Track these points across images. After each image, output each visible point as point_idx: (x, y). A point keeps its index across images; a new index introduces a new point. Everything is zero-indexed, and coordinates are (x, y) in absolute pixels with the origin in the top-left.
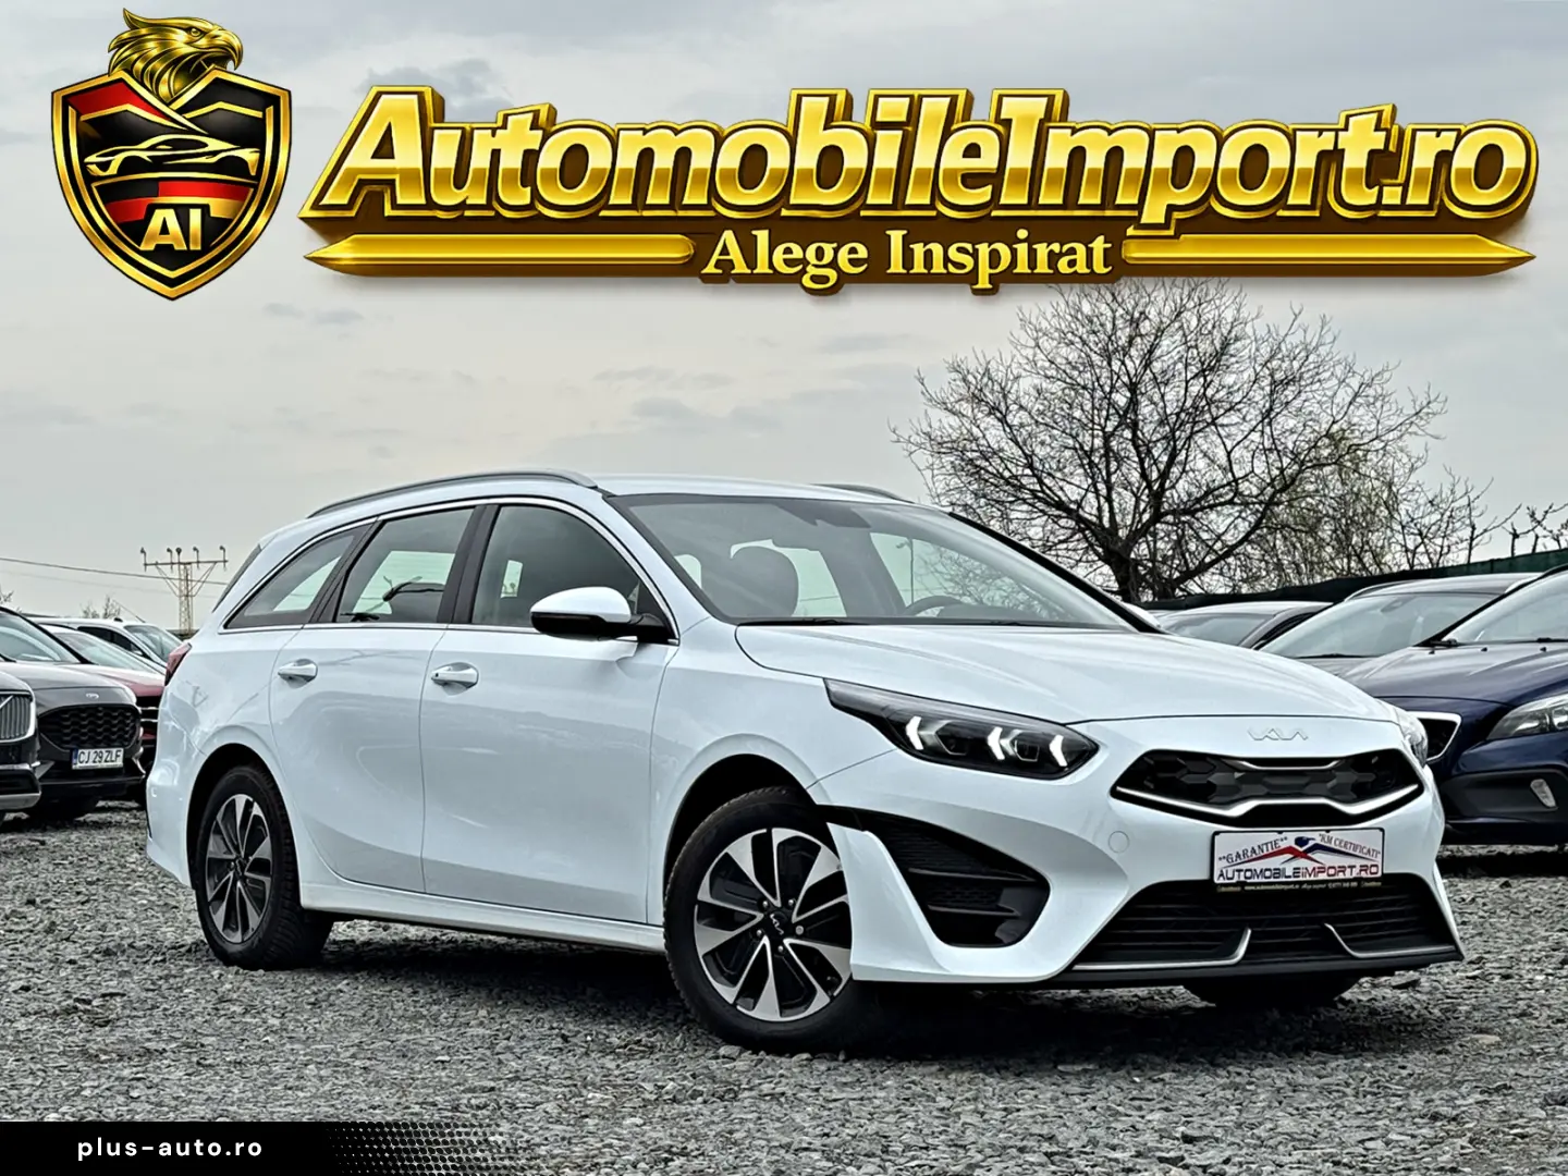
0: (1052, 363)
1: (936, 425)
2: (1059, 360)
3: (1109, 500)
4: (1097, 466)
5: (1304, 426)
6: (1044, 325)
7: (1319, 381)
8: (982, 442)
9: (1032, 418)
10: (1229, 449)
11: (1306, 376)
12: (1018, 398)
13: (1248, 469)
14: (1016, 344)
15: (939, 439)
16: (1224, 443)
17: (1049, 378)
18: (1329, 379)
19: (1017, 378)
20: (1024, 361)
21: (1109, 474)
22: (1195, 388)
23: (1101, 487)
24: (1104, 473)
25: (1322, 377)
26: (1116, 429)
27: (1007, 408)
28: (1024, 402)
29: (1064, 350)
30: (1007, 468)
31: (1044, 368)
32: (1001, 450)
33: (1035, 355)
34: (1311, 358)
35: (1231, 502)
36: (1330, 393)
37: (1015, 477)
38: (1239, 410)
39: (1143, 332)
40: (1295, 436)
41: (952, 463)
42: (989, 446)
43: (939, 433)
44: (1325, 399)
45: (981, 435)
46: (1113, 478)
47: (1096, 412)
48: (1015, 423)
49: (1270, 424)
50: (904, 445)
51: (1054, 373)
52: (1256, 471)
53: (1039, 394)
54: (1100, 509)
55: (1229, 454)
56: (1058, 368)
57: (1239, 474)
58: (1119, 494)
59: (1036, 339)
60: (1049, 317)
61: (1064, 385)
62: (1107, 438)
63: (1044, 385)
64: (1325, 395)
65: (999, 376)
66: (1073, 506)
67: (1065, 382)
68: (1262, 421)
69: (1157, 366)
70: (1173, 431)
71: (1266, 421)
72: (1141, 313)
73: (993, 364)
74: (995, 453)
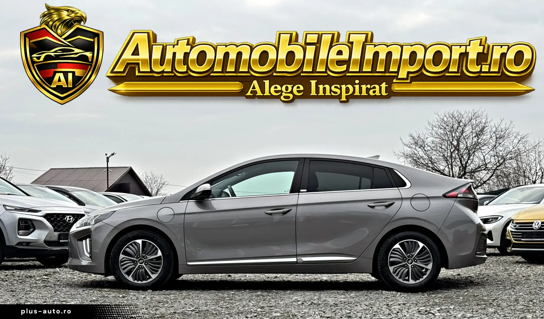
0: (436, 133)
1: (405, 150)
2: (439, 133)
3: (452, 169)
4: (448, 160)
5: (505, 149)
6: (434, 124)
7: (509, 137)
8: (419, 155)
9: (431, 148)
10: (484, 155)
11: (506, 136)
12: (427, 143)
13: (489, 161)
14: (427, 129)
15: (406, 154)
16: (483, 154)
17: (435, 138)
18: (511, 137)
19: (427, 138)
20: (429, 133)
21: (452, 163)
22: (475, 139)
23: (450, 166)
24: (451, 163)
25: (510, 136)
26: (454, 151)
27: (425, 146)
28: (429, 144)
29: (440, 130)
30: (424, 161)
31: (434, 135)
32: (423, 157)
33: (432, 132)
34: (507, 131)
35: (484, 169)
36: (512, 140)
37: (427, 164)
38: (487, 145)
39: (461, 125)
40: (502, 152)
41: (410, 160)
42: (420, 156)
43: (406, 153)
44: (511, 142)
45: (417, 153)
46: (453, 163)
47: (448, 146)
48: (427, 150)
49: (496, 149)
50: (397, 156)
51: (437, 136)
52: (492, 161)
53: (433, 142)
54: (449, 172)
55: (484, 157)
56: (438, 135)
57: (486, 163)
58: (454, 168)
59: (432, 128)
60: (435, 122)
61: (440, 140)
62: (451, 153)
63: (434, 140)
64: (511, 141)
65: (423, 138)
66: (442, 171)
67: (440, 139)
68: (493, 148)
69: (464, 135)
70: (469, 151)
71: (495, 148)
72: (461, 121)
73: (421, 135)
74: (421, 157)
